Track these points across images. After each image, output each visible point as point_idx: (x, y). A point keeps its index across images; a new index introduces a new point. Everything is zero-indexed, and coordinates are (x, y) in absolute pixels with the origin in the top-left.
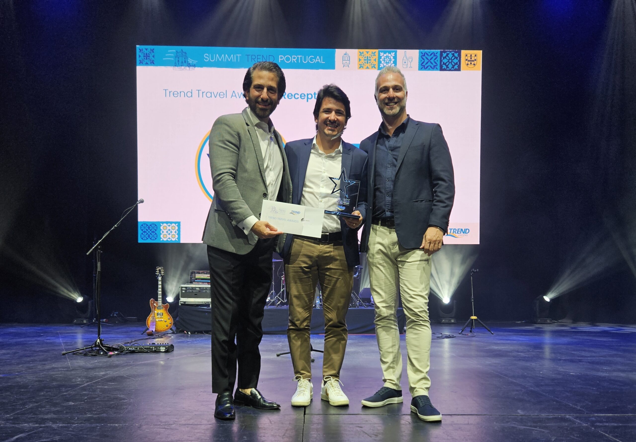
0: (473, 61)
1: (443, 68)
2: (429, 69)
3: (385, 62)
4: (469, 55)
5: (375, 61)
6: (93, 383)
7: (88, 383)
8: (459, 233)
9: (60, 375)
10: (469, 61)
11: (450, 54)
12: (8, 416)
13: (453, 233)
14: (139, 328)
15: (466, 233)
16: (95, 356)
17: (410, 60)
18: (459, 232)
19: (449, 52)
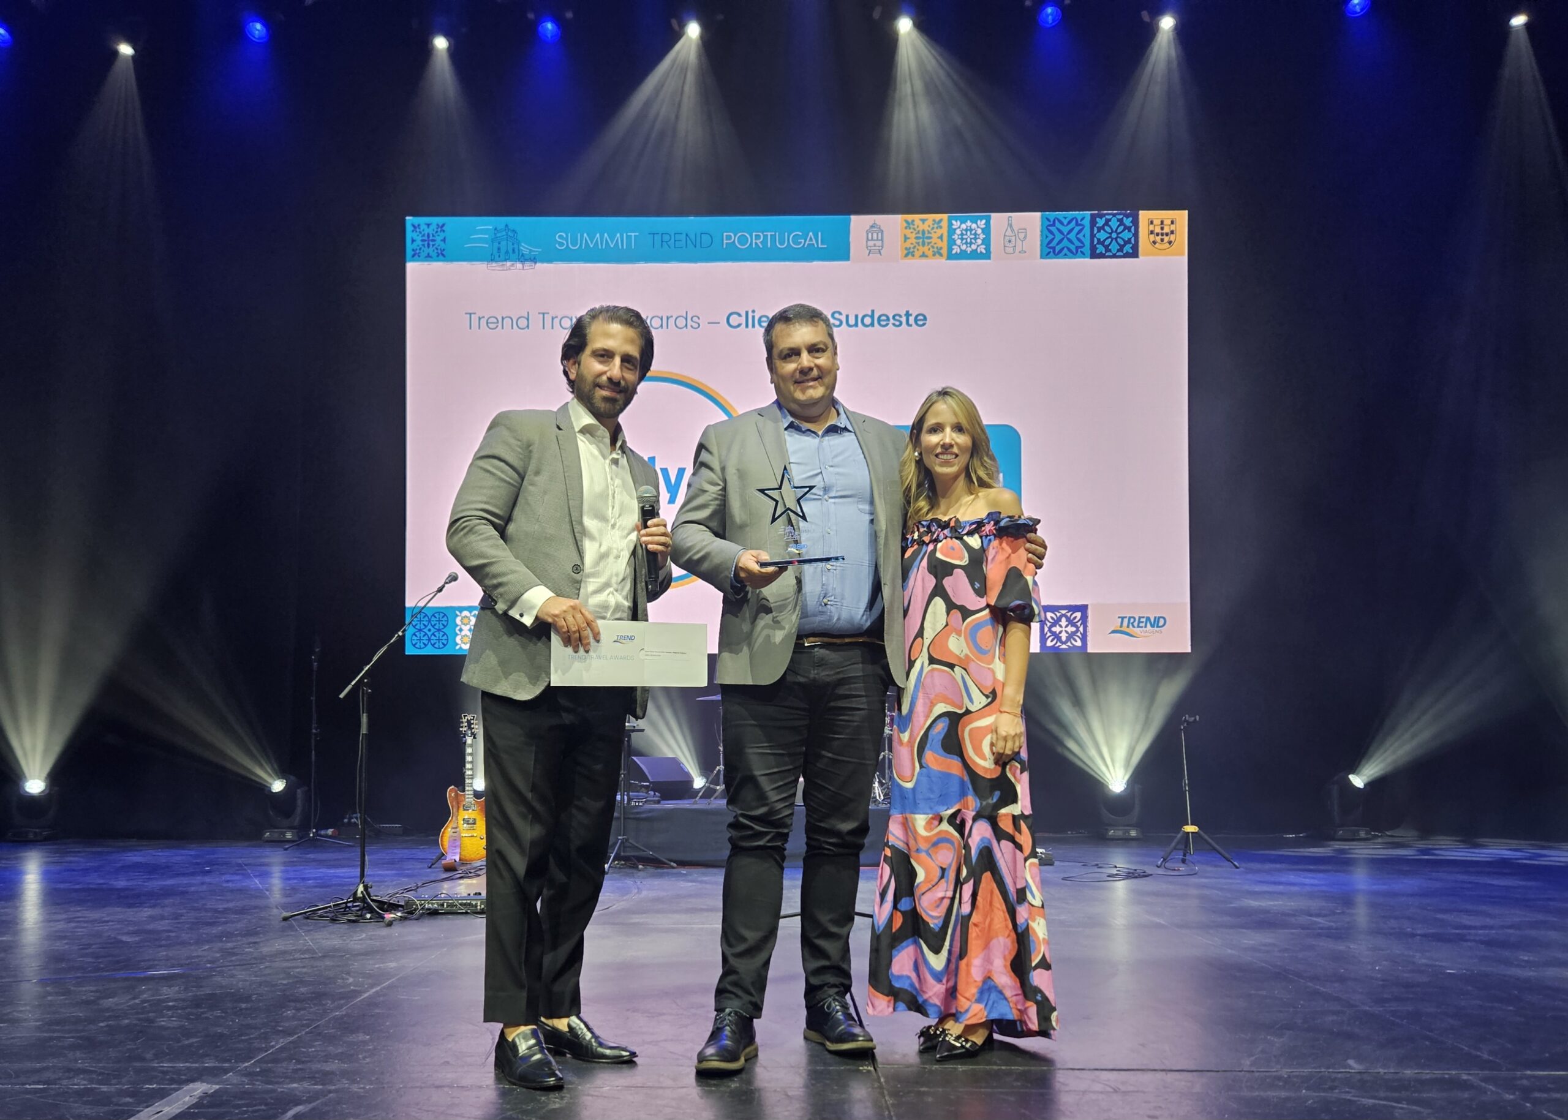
0: (1167, 234)
1: (1098, 252)
2: (1066, 255)
3: (964, 241)
4: (1157, 222)
5: (942, 240)
6: (384, 988)
7: (374, 990)
8: (1142, 627)
9: (305, 970)
10: (1158, 234)
11: (1114, 220)
12: (246, 1064)
13: (1128, 626)
14: (414, 851)
15: (1158, 627)
16: (356, 924)
17: (1022, 236)
18: (1141, 625)
19: (1111, 217)
